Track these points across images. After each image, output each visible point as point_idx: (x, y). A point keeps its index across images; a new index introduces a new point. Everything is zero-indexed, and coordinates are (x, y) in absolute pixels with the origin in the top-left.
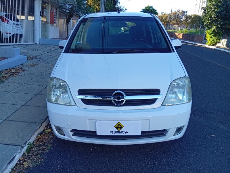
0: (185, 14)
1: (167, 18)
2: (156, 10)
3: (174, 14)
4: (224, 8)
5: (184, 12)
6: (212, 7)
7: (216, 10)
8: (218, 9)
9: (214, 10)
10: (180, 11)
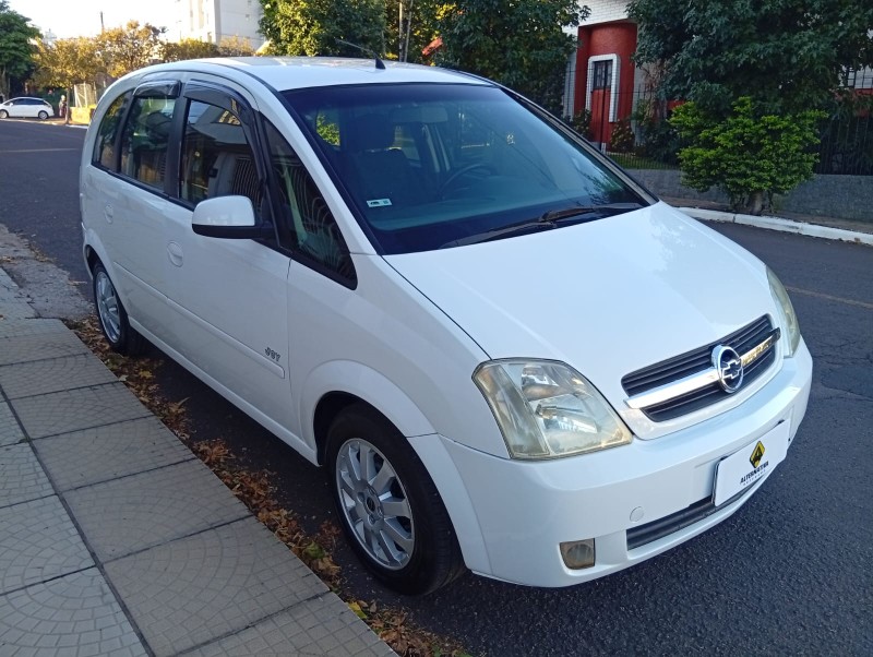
0: (161, 37)
1: (92, 55)
2: (28, 20)
3: (119, 38)
4: (337, 23)
5: (156, 32)
6: (298, 18)
7: (315, 30)
8: (321, 27)
9: (307, 32)
10: (138, 25)
